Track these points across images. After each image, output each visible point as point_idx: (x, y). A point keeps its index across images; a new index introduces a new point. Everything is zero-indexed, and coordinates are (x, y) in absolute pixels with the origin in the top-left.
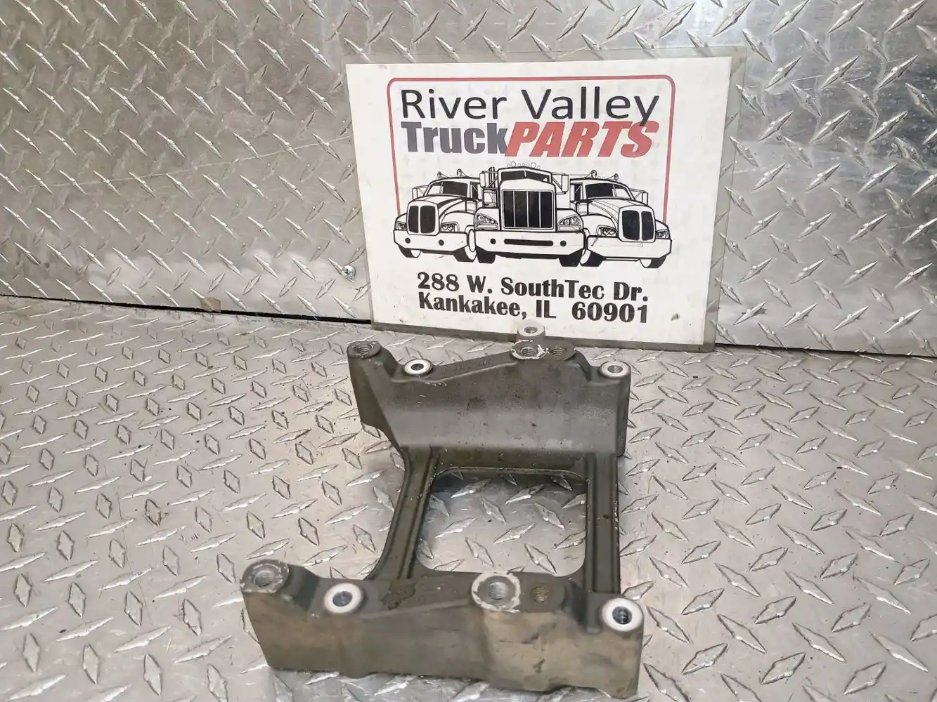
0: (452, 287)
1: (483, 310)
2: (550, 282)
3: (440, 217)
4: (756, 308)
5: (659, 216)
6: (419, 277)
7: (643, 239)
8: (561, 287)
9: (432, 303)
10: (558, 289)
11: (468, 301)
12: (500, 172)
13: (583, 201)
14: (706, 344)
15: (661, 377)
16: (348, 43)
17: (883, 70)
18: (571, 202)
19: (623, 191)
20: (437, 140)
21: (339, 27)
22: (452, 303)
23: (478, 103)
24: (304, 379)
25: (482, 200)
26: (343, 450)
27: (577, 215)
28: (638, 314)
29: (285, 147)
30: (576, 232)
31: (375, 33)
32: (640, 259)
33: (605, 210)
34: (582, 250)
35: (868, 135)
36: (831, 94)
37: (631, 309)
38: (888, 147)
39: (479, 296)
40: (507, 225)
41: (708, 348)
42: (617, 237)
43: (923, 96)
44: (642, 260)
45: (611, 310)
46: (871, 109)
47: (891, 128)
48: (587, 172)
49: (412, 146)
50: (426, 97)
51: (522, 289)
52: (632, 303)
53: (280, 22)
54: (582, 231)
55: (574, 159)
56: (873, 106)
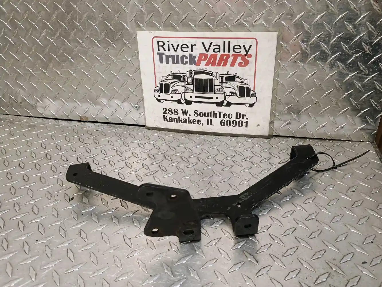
0: (176, 113)
1: (187, 122)
2: (212, 112)
3: (171, 88)
4: (287, 122)
5: (252, 88)
6: (163, 110)
7: (246, 97)
8: (216, 114)
9: (168, 119)
10: (215, 114)
11: (182, 119)
12: (194, 71)
13: (224, 83)
14: (269, 135)
15: (252, 148)
16: (138, 23)
17: (332, 37)
18: (220, 83)
19: (239, 79)
20: (170, 59)
21: (134, 17)
22: (176, 119)
23: (186, 46)
24: (120, 148)
25: (187, 82)
26: (136, 175)
27: (222, 88)
28: (244, 124)
29: (113, 60)
30: (222, 94)
31: (148, 19)
32: (245, 104)
33: (232, 86)
34: (224, 100)
35: (327, 60)
36: (314, 45)
37: (242, 122)
38: (334, 65)
39: (186, 117)
40: (196, 91)
41: (270, 136)
42: (237, 96)
43: (347, 47)
44: (246, 104)
45: (234, 123)
46: (328, 51)
47: (335, 58)
48: (226, 72)
49: (161, 61)
50: (166, 43)
51: (202, 115)
52: (242, 120)
53: (112, 14)
54: (224, 93)
55: (221, 67)
56: (329, 50)
